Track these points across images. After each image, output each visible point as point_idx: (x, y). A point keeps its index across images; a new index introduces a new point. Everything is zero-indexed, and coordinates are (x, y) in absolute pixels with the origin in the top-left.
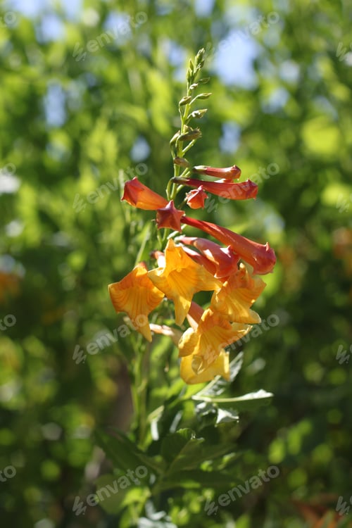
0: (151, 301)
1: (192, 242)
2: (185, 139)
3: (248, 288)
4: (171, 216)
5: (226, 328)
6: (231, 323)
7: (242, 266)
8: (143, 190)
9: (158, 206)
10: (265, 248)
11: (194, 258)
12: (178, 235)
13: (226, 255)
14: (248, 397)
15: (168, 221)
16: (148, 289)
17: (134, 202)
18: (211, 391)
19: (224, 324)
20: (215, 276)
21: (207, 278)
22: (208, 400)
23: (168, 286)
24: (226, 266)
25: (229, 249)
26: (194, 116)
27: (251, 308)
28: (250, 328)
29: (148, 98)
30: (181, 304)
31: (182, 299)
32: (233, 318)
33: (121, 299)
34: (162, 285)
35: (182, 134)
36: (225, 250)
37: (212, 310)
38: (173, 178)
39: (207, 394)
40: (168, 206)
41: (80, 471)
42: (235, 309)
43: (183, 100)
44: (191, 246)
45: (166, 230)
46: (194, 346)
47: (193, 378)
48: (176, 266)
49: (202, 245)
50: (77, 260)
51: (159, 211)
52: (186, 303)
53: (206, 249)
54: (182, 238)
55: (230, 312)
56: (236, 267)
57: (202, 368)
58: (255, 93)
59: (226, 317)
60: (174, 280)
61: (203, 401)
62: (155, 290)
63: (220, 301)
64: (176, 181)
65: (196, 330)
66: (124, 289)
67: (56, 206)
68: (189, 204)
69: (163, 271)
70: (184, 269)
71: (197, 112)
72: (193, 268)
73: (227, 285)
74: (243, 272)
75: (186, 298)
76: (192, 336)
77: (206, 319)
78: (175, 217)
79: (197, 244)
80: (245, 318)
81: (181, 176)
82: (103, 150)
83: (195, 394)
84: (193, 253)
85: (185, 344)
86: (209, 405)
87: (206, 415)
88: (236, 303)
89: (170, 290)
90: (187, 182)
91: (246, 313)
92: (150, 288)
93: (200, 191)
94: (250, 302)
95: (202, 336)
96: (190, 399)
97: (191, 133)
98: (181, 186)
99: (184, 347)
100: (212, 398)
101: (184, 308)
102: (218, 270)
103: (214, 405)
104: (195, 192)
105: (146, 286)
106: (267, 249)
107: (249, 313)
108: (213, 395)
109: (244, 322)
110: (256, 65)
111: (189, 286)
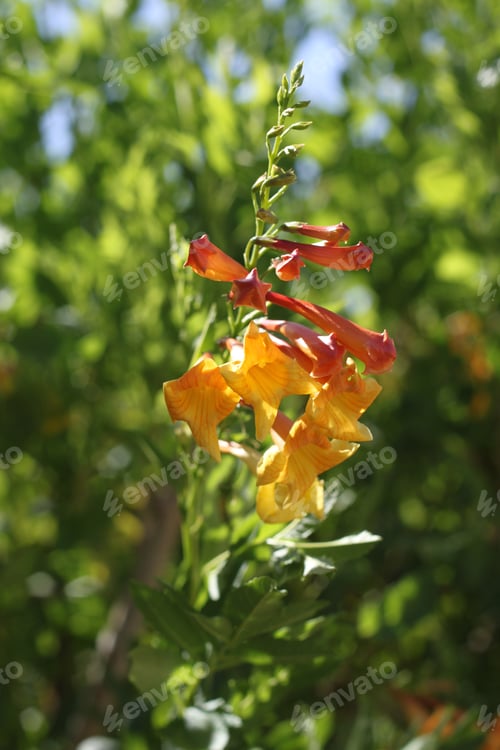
0: (220, 406)
1: (279, 327)
2: (273, 185)
3: (357, 392)
4: (253, 290)
5: (323, 446)
6: (331, 439)
7: (350, 361)
8: (214, 253)
9: (234, 276)
10: (382, 337)
11: (282, 348)
12: (257, 317)
13: (327, 347)
14: (345, 541)
15: (249, 297)
16: (218, 389)
17: (202, 268)
18: (294, 532)
19: (322, 442)
20: (312, 374)
21: (301, 377)
22: (291, 544)
23: (247, 386)
24: (327, 362)
25: (332, 338)
26: (287, 152)
27: (359, 420)
28: (356, 447)
29: (202, 123)
30: (264, 413)
31: (265, 406)
32: (335, 434)
33: (180, 403)
34: (239, 384)
35: (269, 178)
36: (326, 340)
37: (306, 422)
38: (254, 238)
39: (289, 536)
40: (250, 277)
41: (89, 642)
42: (337, 422)
43: (272, 131)
44: (276, 333)
45: (240, 309)
46: (279, 470)
47: (275, 514)
48: (258, 359)
49: (292, 331)
50: (92, 347)
51: (237, 283)
52: (271, 411)
53: (298, 338)
54: (263, 321)
55: (331, 426)
56: (339, 363)
57: (288, 502)
58: (344, 119)
59: (325, 431)
60: (254, 378)
61: (284, 547)
62: (228, 391)
63: (318, 409)
64: (259, 243)
65: (282, 449)
66: (185, 389)
67: (64, 269)
68: (278, 274)
69: (240, 365)
70: (267, 364)
71: (291, 147)
72: (281, 362)
73: (329, 388)
74: (351, 370)
75: (270, 403)
76: (278, 456)
77: (296, 434)
78: (259, 292)
79: (286, 330)
80: (352, 434)
81: (265, 235)
82: (136, 193)
83: (272, 536)
84: (280, 342)
85: (267, 468)
86: (293, 552)
87: (289, 565)
88: (338, 413)
89: (249, 391)
90: (274, 244)
91: (351, 427)
92: (221, 389)
93: (295, 257)
94: (357, 412)
95: (289, 458)
96: (264, 544)
97: (282, 176)
98: (264, 249)
99: (265, 472)
100: (295, 542)
101: (269, 418)
102: (315, 367)
103: (300, 552)
104: (288, 258)
105: (215, 386)
106: (385, 339)
107: (356, 427)
108: (297, 537)
109: (348, 440)
110: (346, 80)
111: (276, 387)
